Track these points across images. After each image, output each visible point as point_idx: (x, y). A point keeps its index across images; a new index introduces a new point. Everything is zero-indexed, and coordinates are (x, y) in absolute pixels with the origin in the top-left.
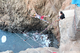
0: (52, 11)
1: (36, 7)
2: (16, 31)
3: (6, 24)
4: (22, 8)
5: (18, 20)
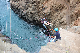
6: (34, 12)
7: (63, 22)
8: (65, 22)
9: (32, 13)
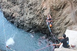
0: (70, 17)
1: (52, 7)
2: (22, 27)
3: (14, 15)
4: (36, 4)
5: (28, 16)
6: (32, 16)
7: (68, 22)
8: (71, 21)
9: (30, 19)
